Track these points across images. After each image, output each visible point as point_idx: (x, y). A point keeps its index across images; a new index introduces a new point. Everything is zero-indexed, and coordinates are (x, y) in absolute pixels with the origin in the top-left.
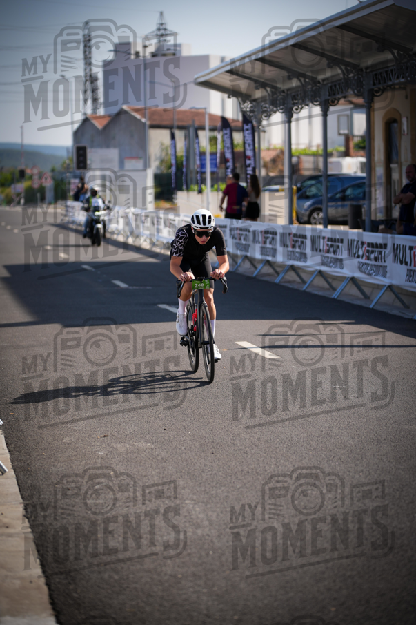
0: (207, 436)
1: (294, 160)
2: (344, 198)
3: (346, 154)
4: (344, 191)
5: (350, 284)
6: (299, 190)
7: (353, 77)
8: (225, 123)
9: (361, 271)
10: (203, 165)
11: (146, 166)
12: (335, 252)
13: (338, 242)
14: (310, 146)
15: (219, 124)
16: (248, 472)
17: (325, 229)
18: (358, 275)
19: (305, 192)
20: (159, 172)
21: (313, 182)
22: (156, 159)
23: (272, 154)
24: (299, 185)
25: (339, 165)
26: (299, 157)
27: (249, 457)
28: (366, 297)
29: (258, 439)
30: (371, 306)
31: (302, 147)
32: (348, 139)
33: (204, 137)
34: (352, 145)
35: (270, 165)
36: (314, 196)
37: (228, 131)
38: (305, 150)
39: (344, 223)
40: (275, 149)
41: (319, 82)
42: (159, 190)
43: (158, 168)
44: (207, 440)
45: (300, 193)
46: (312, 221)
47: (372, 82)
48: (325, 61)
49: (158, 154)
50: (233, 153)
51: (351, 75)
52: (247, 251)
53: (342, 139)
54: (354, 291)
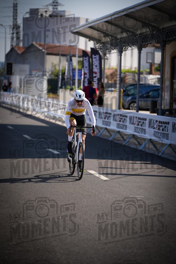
1: (122, 75)
2: (148, 97)
3: (151, 73)
4: (148, 93)
5: (149, 143)
6: (125, 91)
9: (155, 136)
10: (74, 76)
12: (141, 125)
13: (144, 120)
14: (131, 68)
17: (137, 113)
18: (153, 138)
19: (128, 93)
20: (50, 78)
21: (132, 87)
22: (49, 71)
23: (111, 71)
24: (124, 89)
30: (160, 155)
32: (151, 65)
33: (75, 61)
34: (153, 68)
35: (109, 77)
36: (132, 95)
37: (87, 58)
39: (147, 110)
40: (113, 69)
43: (50, 76)
45: (125, 93)
46: (131, 108)
49: (50, 69)
53: (148, 65)
54: (151, 146)
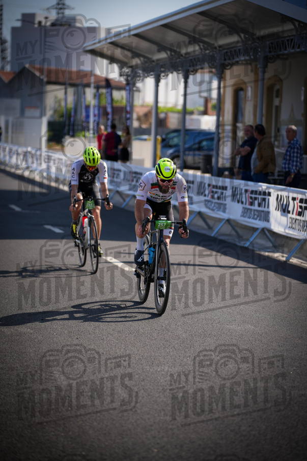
0: (74, 326)
1: (162, 116)
2: (200, 149)
3: (205, 113)
4: (200, 142)
5: (198, 217)
6: (163, 140)
7: (209, 53)
8: (108, 84)
9: (207, 207)
10: (88, 116)
11: (42, 114)
13: (190, 183)
14: (176, 105)
15: (103, 83)
16: (103, 353)
17: (181, 172)
18: (204, 210)
19: (169, 143)
20: (52, 119)
21: (175, 134)
22: (51, 109)
23: (145, 110)
24: (164, 136)
25: (199, 121)
26: (166, 114)
27: (105, 342)
28: (210, 228)
29: (113, 330)
30: (213, 235)
31: (170, 105)
32: (207, 101)
33: (90, 93)
34: (210, 105)
35: (143, 119)
36: (176, 146)
37: (109, 90)
38: (171, 108)
39: (197, 168)
40: (147, 106)
41: (182, 55)
42: (51, 133)
43: (52, 116)
44: (74, 329)
45: (165, 143)
47: (223, 58)
48: (186, 39)
50: (113, 108)
51: (207, 52)
52: (119, 187)
53: (202, 101)
54: (201, 223)
